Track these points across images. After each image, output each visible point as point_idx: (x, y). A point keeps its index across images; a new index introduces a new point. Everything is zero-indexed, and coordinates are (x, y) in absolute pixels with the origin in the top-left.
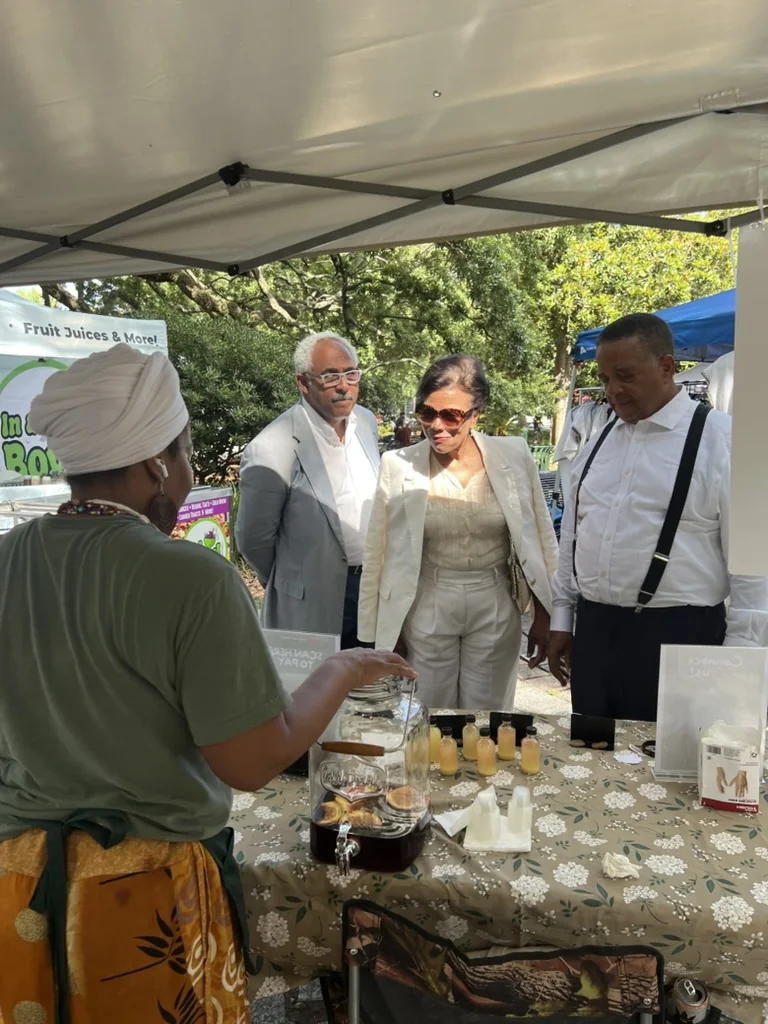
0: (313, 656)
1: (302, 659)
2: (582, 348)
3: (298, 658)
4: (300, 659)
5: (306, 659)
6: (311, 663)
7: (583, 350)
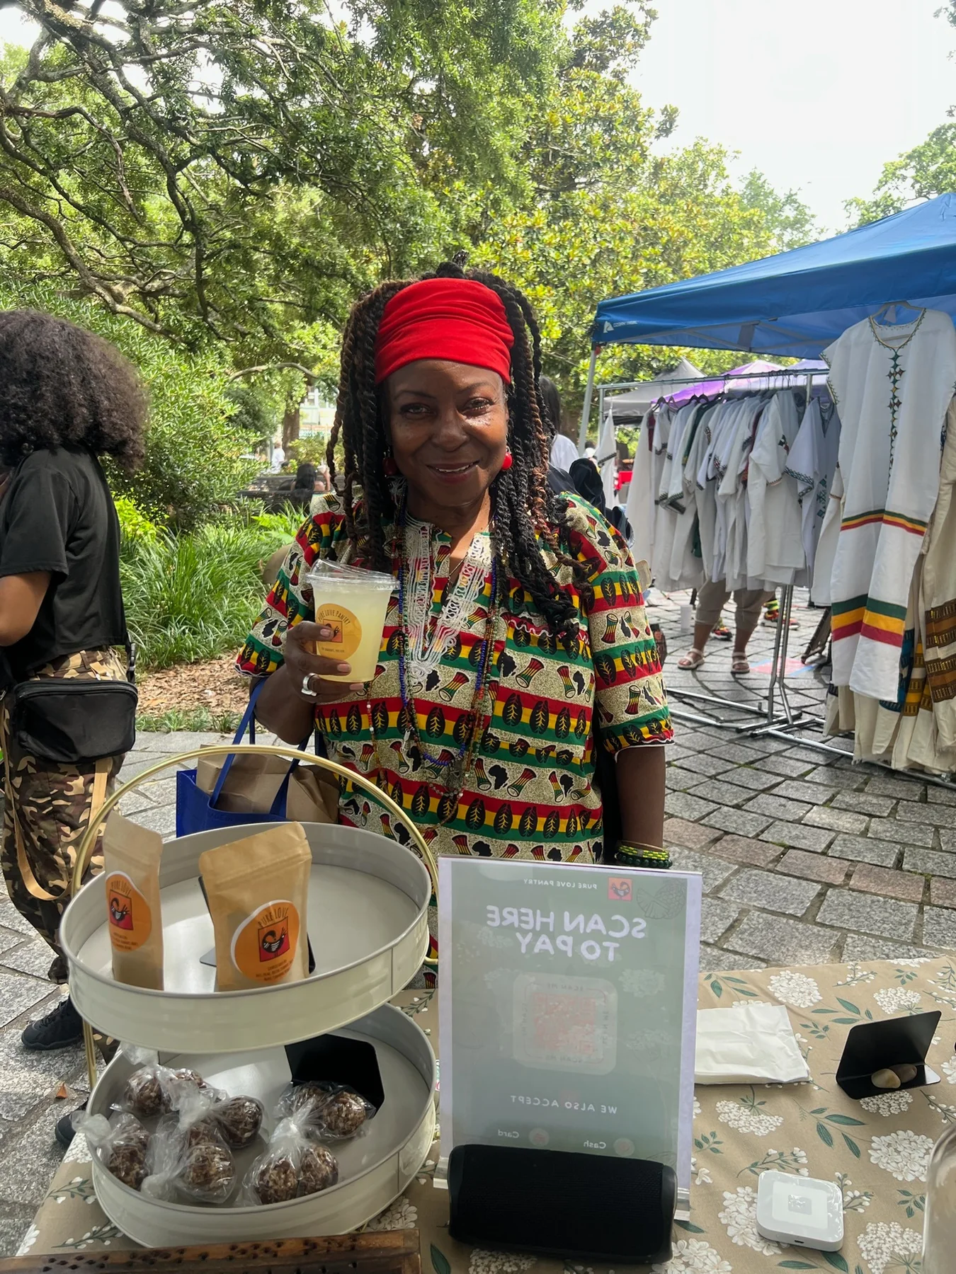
0: (621, 928)
1: (587, 936)
2: (607, 324)
3: (574, 933)
4: (579, 938)
5: (596, 935)
6: (612, 945)
7: (608, 327)
